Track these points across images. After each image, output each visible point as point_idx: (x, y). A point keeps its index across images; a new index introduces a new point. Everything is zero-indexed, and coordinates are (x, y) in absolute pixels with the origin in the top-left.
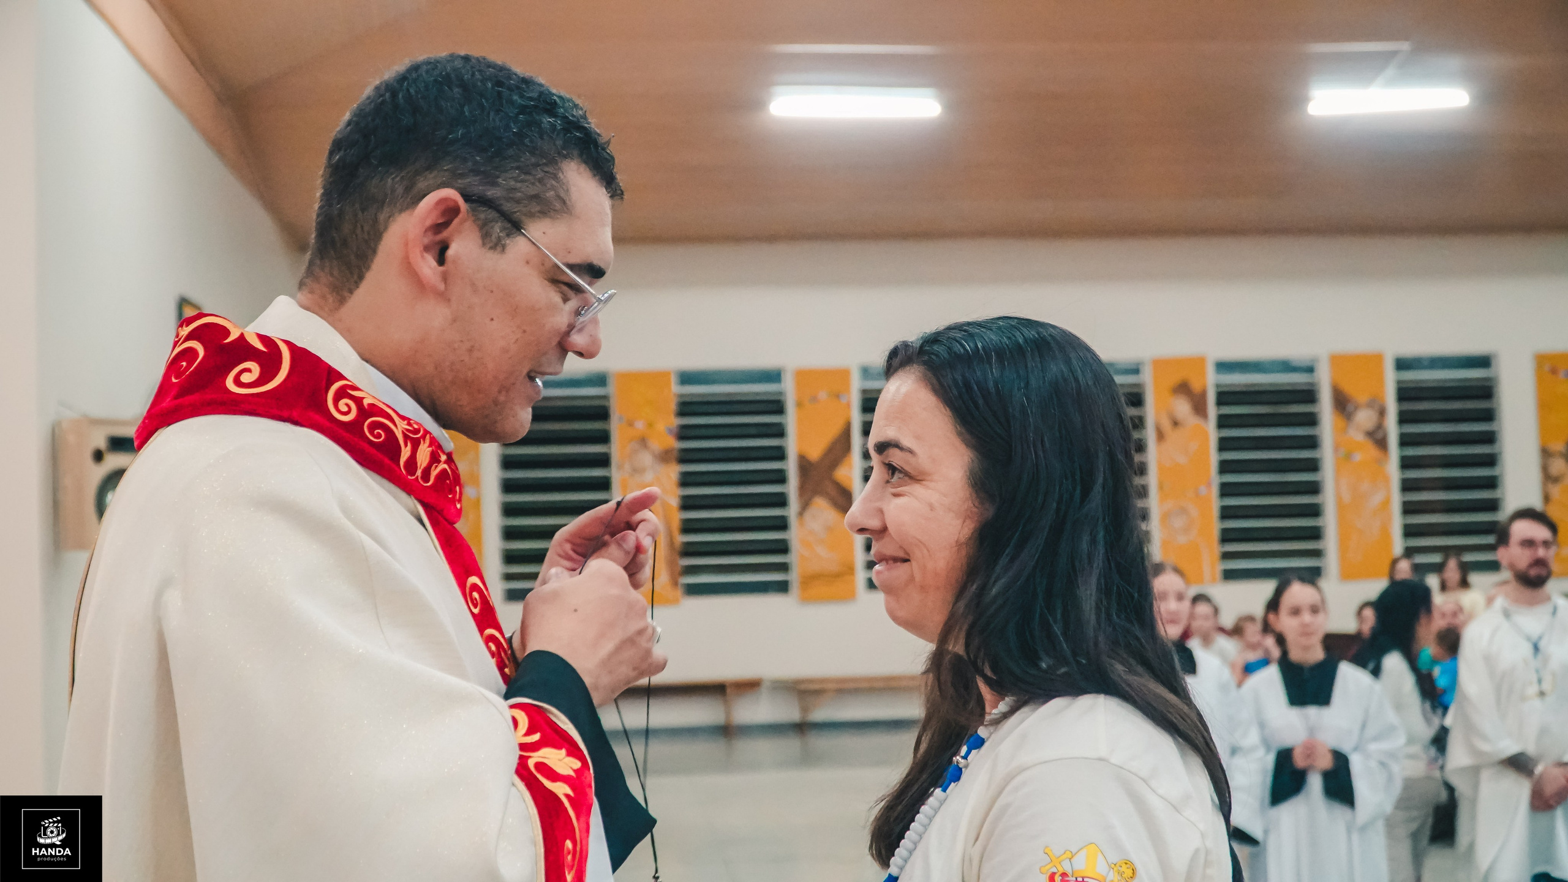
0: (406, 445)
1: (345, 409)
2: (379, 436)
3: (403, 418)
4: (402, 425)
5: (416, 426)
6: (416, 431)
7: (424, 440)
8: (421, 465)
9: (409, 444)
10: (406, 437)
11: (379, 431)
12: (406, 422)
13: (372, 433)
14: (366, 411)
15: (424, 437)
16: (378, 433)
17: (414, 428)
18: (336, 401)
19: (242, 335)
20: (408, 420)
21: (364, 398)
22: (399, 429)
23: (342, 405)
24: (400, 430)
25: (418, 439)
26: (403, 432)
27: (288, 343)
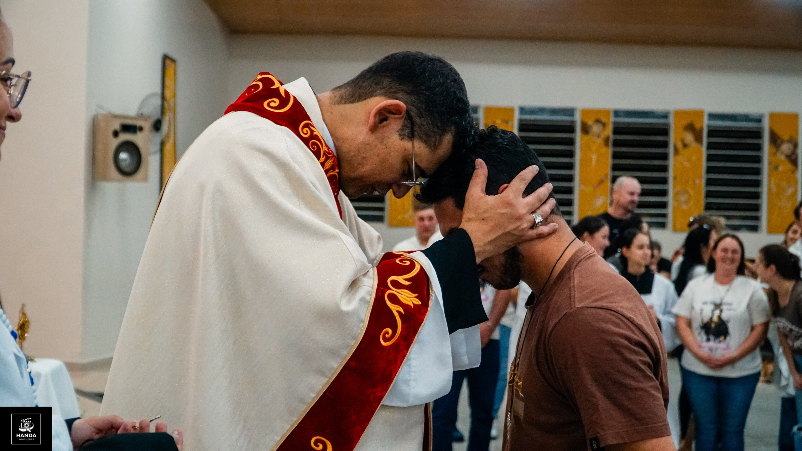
0: (323, 157)
1: (306, 132)
2: (314, 148)
3: (327, 146)
4: (326, 149)
5: (330, 152)
6: (330, 154)
7: (331, 160)
8: (326, 168)
9: (324, 157)
10: (324, 154)
11: (315, 146)
12: (327, 148)
13: (312, 146)
14: (313, 137)
15: (332, 157)
16: (314, 147)
17: (329, 152)
18: (304, 127)
19: (279, 88)
20: (329, 148)
21: (315, 131)
22: (323, 149)
23: (305, 130)
24: (323, 151)
25: (329, 157)
26: (324, 151)
27: (294, 98)
